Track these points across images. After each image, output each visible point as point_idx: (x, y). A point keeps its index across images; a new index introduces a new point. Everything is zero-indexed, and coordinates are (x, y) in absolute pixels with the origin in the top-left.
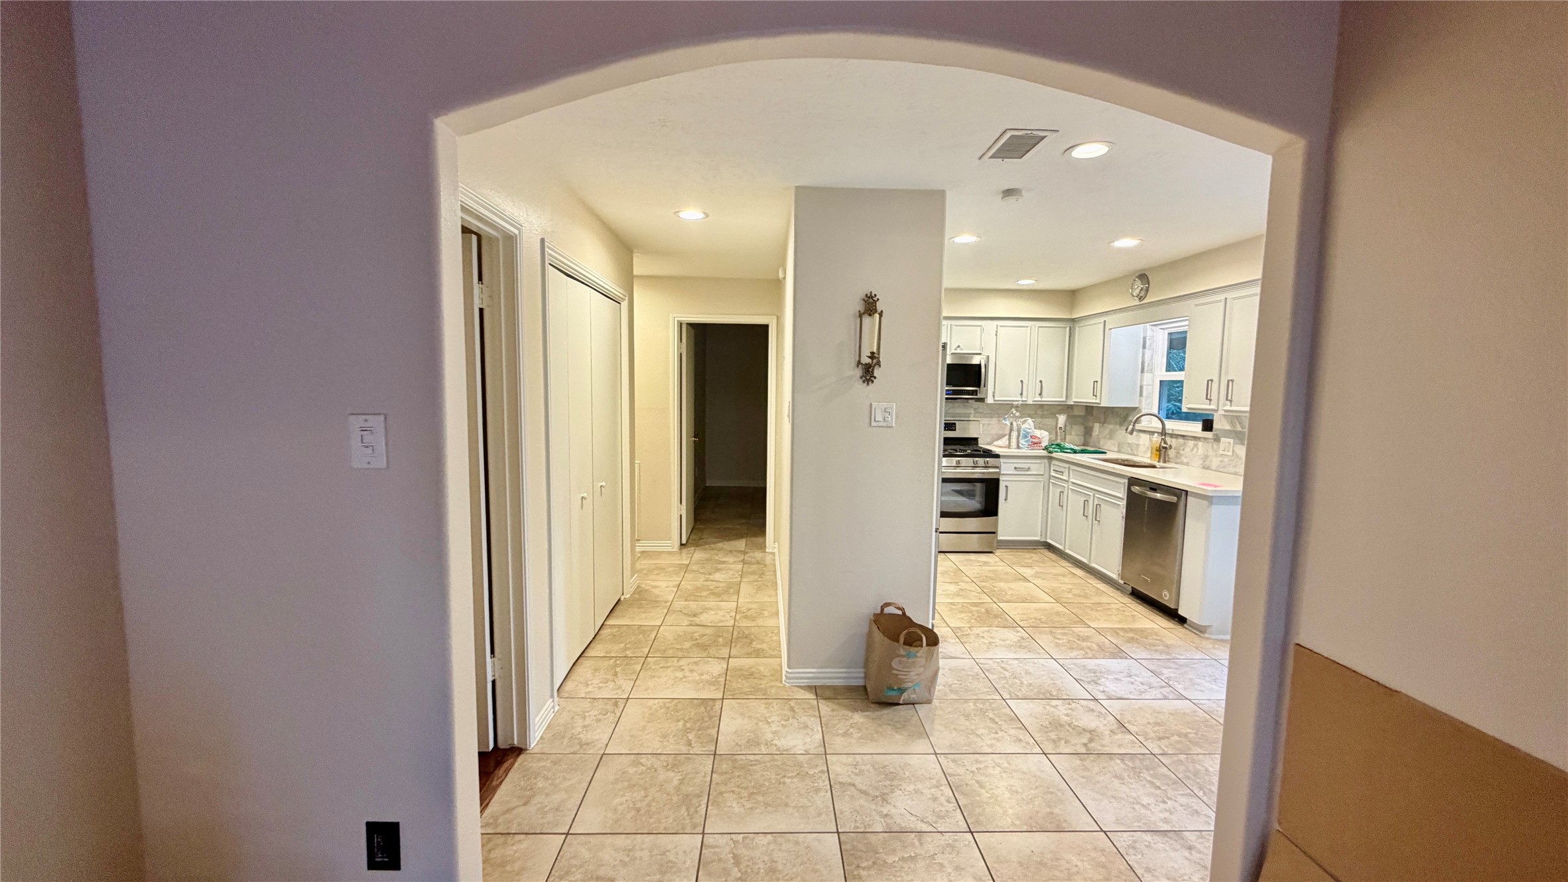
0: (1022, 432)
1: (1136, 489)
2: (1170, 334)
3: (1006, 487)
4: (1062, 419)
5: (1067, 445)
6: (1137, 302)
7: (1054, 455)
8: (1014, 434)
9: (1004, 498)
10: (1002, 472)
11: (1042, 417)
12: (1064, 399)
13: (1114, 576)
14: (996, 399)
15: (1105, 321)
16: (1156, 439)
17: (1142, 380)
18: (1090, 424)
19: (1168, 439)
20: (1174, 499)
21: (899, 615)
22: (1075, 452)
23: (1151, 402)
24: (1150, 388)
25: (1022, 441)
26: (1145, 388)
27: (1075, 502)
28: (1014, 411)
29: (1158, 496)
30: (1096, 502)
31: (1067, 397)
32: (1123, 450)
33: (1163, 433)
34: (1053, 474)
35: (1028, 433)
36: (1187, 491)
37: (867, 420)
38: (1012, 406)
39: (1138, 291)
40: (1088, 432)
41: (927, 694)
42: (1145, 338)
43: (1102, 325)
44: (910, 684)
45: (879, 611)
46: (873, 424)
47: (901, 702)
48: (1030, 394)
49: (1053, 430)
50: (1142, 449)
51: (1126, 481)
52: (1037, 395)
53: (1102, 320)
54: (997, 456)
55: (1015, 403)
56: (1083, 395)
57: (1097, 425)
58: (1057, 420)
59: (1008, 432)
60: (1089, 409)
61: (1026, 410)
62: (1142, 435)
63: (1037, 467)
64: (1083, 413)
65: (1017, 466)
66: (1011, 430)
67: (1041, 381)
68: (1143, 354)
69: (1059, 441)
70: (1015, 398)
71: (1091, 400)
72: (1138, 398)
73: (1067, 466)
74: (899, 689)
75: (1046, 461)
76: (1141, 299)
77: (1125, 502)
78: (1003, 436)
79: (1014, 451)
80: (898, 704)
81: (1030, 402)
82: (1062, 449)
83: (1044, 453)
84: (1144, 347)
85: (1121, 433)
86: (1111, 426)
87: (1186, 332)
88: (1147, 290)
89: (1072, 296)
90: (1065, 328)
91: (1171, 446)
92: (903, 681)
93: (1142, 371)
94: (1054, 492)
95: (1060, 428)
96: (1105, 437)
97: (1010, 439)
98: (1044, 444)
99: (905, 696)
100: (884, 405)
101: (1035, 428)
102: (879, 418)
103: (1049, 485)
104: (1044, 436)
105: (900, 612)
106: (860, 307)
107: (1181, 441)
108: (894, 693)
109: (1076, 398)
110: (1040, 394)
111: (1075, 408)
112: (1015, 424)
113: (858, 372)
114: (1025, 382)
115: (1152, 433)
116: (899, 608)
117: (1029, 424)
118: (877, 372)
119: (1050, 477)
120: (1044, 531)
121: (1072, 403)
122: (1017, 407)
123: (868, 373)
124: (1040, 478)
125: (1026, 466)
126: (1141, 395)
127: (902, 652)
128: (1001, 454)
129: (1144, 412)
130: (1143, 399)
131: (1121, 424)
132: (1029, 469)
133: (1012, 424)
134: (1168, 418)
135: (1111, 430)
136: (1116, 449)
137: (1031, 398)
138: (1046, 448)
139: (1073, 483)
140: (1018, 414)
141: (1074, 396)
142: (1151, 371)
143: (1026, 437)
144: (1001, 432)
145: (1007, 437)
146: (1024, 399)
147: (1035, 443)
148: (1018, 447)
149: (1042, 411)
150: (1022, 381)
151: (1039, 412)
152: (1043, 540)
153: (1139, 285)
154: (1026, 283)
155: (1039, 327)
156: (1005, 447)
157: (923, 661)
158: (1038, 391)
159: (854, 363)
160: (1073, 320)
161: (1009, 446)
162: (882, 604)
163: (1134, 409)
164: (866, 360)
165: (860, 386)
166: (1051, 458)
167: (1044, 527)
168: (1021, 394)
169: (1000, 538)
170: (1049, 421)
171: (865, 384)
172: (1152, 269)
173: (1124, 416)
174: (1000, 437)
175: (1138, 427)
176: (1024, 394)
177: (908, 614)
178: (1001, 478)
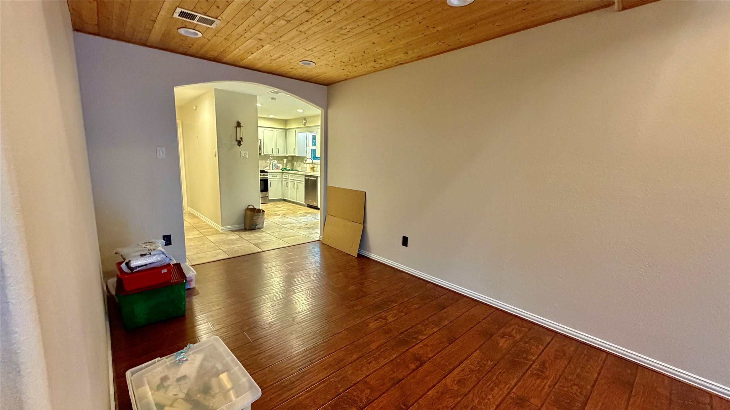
0: (274, 165)
1: (307, 178)
2: (313, 136)
3: (270, 182)
4: (285, 160)
5: (287, 168)
6: (303, 126)
7: (284, 171)
8: (271, 165)
9: (270, 185)
10: (269, 178)
11: (279, 160)
12: (285, 154)
13: (303, 203)
14: (265, 154)
15: (296, 131)
16: (311, 165)
17: (306, 149)
18: (293, 162)
19: (314, 165)
20: (315, 179)
21: (252, 208)
22: (290, 170)
23: (309, 155)
24: (309, 151)
25: (274, 168)
26: (307, 151)
27: (291, 185)
28: (270, 157)
29: (312, 178)
30: (297, 183)
31: (286, 154)
32: (303, 169)
33: (313, 163)
34: (284, 177)
35: (276, 165)
36: (318, 176)
37: (240, 156)
38: (270, 156)
39: (304, 123)
40: (293, 165)
41: (262, 226)
42: (306, 136)
43: (295, 132)
44: (259, 223)
45: (247, 208)
46: (242, 157)
47: (256, 228)
48: (275, 152)
49: (283, 164)
50: (308, 169)
51: (304, 176)
52: (277, 153)
53: (295, 130)
54: (267, 172)
55: (271, 155)
56: (291, 153)
57: (295, 162)
58: (284, 161)
59: (269, 165)
60: (293, 157)
61: (275, 158)
62: (307, 164)
63: (279, 176)
64: (291, 159)
65: (273, 175)
66: (270, 164)
67: (278, 148)
68: (306, 141)
69: (285, 167)
70: (271, 154)
71: (293, 154)
72: (306, 154)
73: (288, 174)
74: (256, 225)
75: (281, 173)
76: (305, 125)
77: (304, 182)
78: (267, 166)
79: (271, 171)
80: (255, 229)
81: (275, 155)
82: (286, 169)
83: (281, 171)
84: (306, 139)
85: (302, 164)
86: (299, 163)
87: (316, 135)
88: (306, 123)
89: (285, 122)
90: (284, 131)
91: (315, 167)
92: (256, 222)
93: (306, 146)
94: (285, 183)
95: (285, 163)
96: (298, 166)
97: (270, 167)
98: (280, 168)
99: (257, 227)
100: (245, 152)
101: (278, 163)
102: (243, 155)
103: (283, 181)
104: (281, 166)
105: (253, 207)
106: (235, 125)
107: (317, 165)
108: (254, 226)
109: (289, 153)
110: (278, 153)
111: (289, 157)
112: (271, 162)
113: (237, 143)
114: (273, 149)
115: (310, 164)
116: (252, 206)
117: (276, 162)
118: (242, 143)
119: (283, 178)
120: (283, 196)
121: (288, 156)
122: (271, 157)
123: (239, 143)
124: (280, 179)
125: (275, 175)
126: (307, 153)
127: (256, 214)
128: (268, 172)
129: (307, 158)
130: (307, 154)
131: (302, 162)
132: (277, 176)
133: (270, 162)
134: (313, 159)
135: (299, 164)
136: (301, 169)
137: (276, 154)
138: (281, 169)
139: (290, 179)
140: (272, 159)
141: (288, 153)
142: (309, 146)
143: (275, 166)
144: (266, 165)
145: (269, 166)
146: (273, 154)
147: (278, 168)
148: (273, 170)
149: (280, 158)
150: (272, 148)
151: (278, 159)
152: (282, 198)
153: (304, 121)
154: (271, 116)
155: (276, 131)
156: (268, 170)
157: (261, 216)
158: (277, 152)
159: (235, 140)
160: (286, 129)
161: (270, 169)
162: (248, 205)
163: (305, 157)
164: (239, 139)
165: (237, 147)
166: (283, 173)
167: (282, 195)
168: (272, 152)
169: (269, 199)
170: (281, 162)
171: (239, 146)
172: (307, 117)
173: (302, 159)
174: (266, 167)
175: (306, 162)
176: (273, 152)
177: (255, 207)
178: (269, 179)
